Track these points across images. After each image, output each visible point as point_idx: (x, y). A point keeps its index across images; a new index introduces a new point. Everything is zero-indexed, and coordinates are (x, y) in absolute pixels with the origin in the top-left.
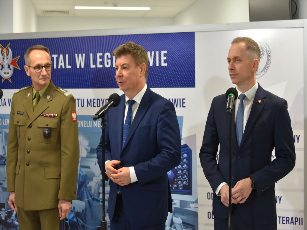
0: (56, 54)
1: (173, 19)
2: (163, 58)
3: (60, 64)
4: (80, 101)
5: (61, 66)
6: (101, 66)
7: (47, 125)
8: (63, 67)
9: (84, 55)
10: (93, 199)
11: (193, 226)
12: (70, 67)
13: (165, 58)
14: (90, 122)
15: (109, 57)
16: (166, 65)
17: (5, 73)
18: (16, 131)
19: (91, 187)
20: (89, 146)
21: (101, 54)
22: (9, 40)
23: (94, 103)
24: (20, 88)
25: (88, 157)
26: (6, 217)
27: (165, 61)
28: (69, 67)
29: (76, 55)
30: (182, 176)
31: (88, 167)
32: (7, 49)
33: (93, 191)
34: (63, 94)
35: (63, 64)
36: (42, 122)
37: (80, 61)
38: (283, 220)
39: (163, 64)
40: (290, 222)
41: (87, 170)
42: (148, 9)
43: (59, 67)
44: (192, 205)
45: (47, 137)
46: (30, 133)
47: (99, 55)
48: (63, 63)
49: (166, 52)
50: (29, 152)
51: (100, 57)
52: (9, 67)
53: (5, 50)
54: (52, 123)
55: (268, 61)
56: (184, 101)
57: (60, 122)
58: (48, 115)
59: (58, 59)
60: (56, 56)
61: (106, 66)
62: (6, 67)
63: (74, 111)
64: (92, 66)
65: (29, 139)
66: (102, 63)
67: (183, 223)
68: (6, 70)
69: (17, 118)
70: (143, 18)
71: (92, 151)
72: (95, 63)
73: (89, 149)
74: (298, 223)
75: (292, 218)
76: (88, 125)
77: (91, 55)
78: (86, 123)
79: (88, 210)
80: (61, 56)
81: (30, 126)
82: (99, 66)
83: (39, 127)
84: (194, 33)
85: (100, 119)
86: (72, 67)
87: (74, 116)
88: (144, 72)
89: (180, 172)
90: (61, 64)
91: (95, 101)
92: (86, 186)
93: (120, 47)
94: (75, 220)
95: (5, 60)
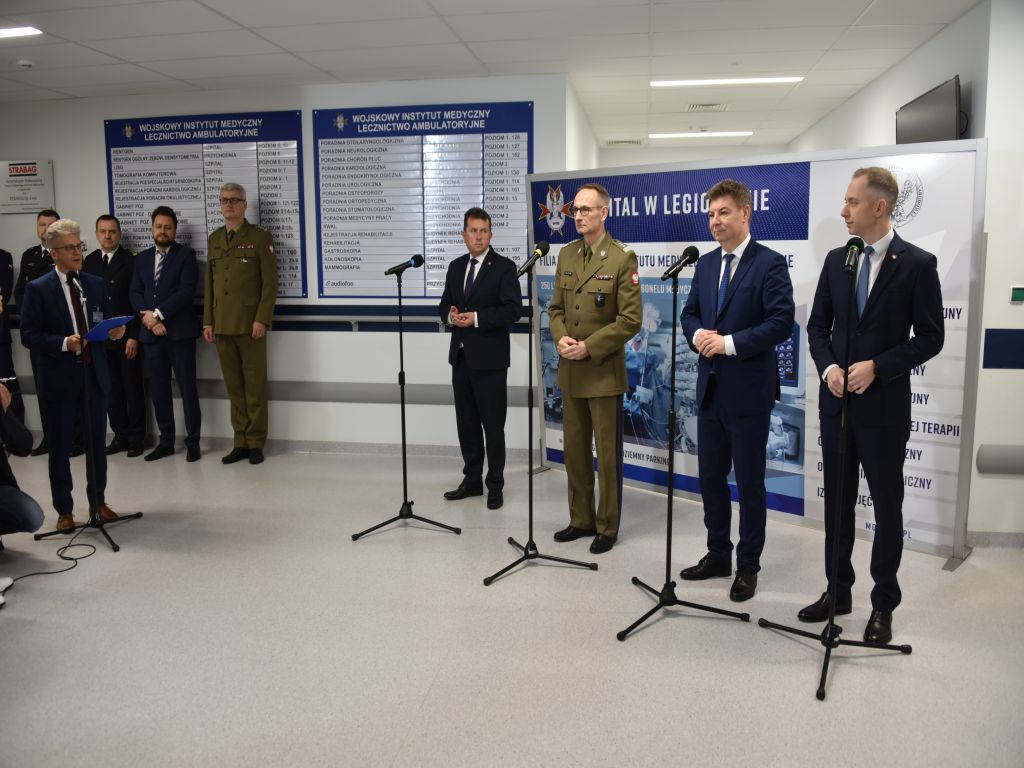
0: (619, 197)
1: (787, 147)
2: (764, 200)
3: (624, 210)
5: (626, 213)
6: (679, 212)
7: (600, 290)
8: (629, 214)
9: (656, 197)
10: (664, 387)
11: (798, 429)
12: (637, 214)
13: (767, 200)
14: (662, 287)
15: (690, 199)
16: (767, 208)
17: (554, 224)
18: (562, 295)
19: (661, 372)
20: (660, 318)
21: (678, 196)
22: (560, 181)
23: (667, 261)
24: (565, 243)
25: (658, 332)
26: (554, 406)
27: (766, 204)
28: (635, 214)
29: (646, 198)
30: (785, 361)
31: (658, 346)
33: (663, 378)
34: (621, 249)
35: (628, 210)
36: (594, 286)
37: (651, 205)
38: (929, 428)
39: (763, 208)
40: (939, 430)
41: (657, 349)
42: (750, 133)
43: (623, 214)
44: (796, 401)
45: (599, 305)
46: (579, 300)
47: (675, 196)
48: (628, 208)
49: (767, 191)
50: (577, 325)
51: (678, 200)
52: (559, 215)
53: (555, 194)
54: (606, 287)
55: (919, 201)
56: (792, 258)
57: (617, 285)
58: (601, 277)
59: (621, 203)
60: (620, 199)
61: (685, 211)
62: (556, 215)
63: (635, 271)
64: (667, 212)
65: (578, 308)
66: (680, 208)
67: (784, 424)
68: (556, 219)
69: (565, 279)
70: (744, 146)
71: (664, 325)
72: (670, 207)
73: (660, 321)
74: (951, 433)
75: (943, 426)
77: (666, 197)
78: (656, 287)
79: (656, 402)
80: (626, 200)
81: (579, 291)
82: (676, 212)
83: (590, 293)
84: (808, 163)
85: (671, 280)
86: (640, 214)
87: (635, 277)
88: (747, 217)
89: (781, 355)
90: (626, 210)
91: (669, 259)
92: (654, 370)
93: (715, 187)
94: (640, 413)
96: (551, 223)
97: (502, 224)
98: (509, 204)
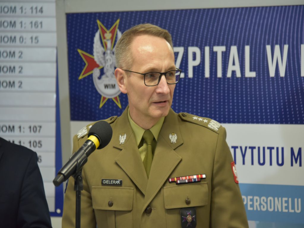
0: (222, 45)
3: (231, 68)
4: (274, 152)
5: (234, 72)
7: (188, 202)
8: (239, 75)
9: (286, 47)
12: (253, 74)
17: (106, 86)
22: (118, 13)
28: (250, 74)
29: (268, 48)
32: (113, 32)
35: (237, 68)
37: (277, 60)
43: (229, 75)
48: (237, 65)
53: (108, 35)
57: (211, 189)
58: (185, 179)
59: (226, 55)
60: (223, 48)
62: (109, 71)
68: (110, 78)
76: (293, 208)
78: (287, 202)
80: (234, 50)
86: (258, 74)
90: (234, 68)
95: (108, 57)
96: (100, 85)
97: (11, 84)
98: (24, 50)
